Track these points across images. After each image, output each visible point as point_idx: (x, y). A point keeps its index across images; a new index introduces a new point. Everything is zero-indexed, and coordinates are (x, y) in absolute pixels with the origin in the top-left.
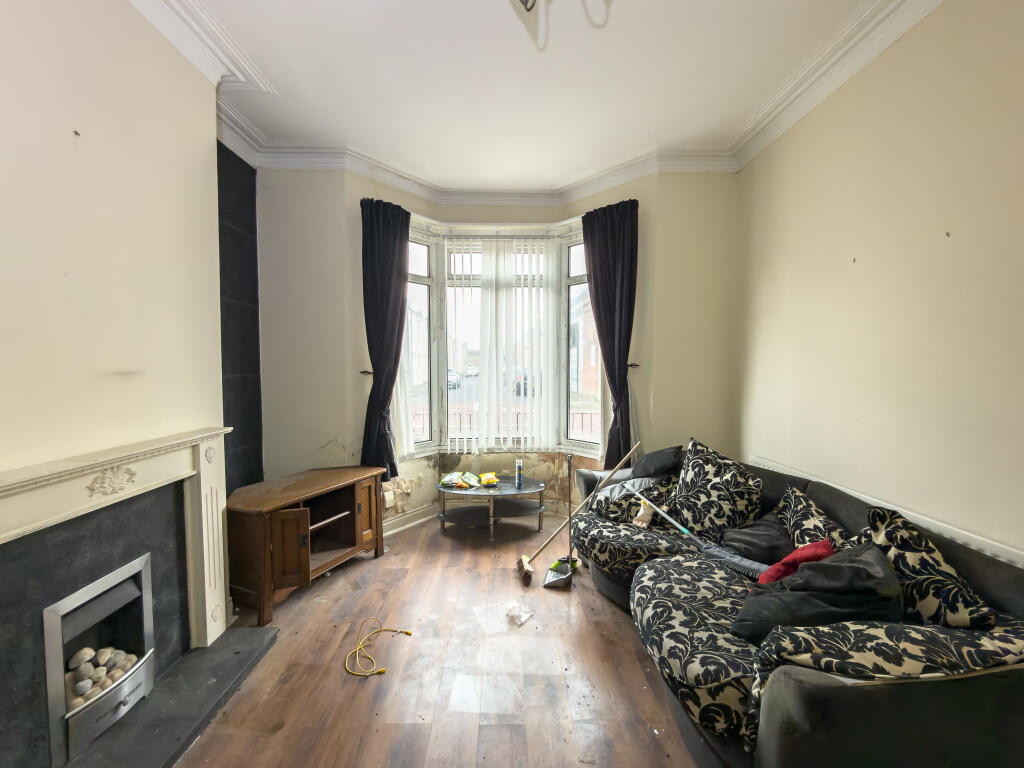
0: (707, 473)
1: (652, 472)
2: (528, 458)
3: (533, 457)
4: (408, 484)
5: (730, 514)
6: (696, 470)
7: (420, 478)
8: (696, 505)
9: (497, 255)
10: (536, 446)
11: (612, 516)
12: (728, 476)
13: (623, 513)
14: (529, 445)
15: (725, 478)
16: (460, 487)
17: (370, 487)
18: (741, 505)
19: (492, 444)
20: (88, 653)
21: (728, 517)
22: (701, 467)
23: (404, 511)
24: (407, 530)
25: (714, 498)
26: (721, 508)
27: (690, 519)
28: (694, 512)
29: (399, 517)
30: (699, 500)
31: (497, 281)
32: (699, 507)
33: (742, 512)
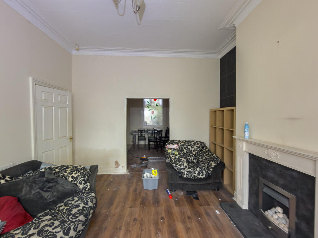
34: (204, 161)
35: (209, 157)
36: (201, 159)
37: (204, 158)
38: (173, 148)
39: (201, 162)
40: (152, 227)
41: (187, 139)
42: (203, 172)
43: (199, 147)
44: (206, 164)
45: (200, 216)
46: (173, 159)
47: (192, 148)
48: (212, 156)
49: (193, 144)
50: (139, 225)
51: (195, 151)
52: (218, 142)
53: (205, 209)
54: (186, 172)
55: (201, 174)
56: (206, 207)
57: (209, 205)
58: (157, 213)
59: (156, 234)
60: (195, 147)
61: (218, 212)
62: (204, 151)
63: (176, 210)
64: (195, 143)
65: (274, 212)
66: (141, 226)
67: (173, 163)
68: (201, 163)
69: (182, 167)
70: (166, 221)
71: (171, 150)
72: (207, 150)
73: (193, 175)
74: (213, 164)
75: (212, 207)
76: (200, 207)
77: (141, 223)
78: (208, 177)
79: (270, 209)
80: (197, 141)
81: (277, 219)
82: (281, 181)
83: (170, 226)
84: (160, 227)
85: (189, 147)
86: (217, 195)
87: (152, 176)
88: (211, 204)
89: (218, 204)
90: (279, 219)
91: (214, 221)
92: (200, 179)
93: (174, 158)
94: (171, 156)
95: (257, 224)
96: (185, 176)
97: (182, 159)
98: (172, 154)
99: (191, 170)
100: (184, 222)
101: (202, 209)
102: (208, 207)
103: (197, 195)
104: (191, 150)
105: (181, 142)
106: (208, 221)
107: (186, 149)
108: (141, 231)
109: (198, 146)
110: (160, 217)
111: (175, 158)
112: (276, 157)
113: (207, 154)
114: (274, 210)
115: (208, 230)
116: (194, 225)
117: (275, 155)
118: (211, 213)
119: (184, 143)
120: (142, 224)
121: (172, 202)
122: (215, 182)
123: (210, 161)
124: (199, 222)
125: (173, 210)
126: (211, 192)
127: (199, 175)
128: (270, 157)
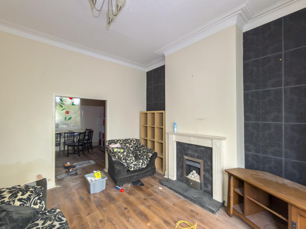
34: (143, 154)
35: (146, 150)
36: (139, 153)
37: (142, 152)
38: (116, 147)
39: (140, 155)
40: (121, 218)
41: (124, 138)
42: (144, 162)
43: (135, 144)
44: (145, 156)
45: (151, 195)
46: (121, 157)
47: (130, 145)
48: (148, 149)
49: (130, 141)
50: (109, 223)
51: (132, 147)
52: (149, 137)
53: (152, 190)
54: (133, 166)
55: (143, 165)
56: (152, 188)
57: (153, 186)
58: (119, 207)
59: (128, 221)
60: (132, 144)
61: (160, 188)
62: (139, 146)
63: (132, 198)
64: (131, 141)
65: (192, 174)
66: (111, 223)
67: (122, 159)
68: (140, 157)
69: (132, 161)
70: (129, 209)
71: (117, 149)
72: (141, 145)
73: (138, 166)
74: (150, 155)
75: (155, 186)
76: (148, 190)
77: (109, 220)
78: (148, 165)
79: (189, 173)
80: (132, 139)
81: (194, 177)
82: (196, 155)
83: (135, 211)
84: (128, 215)
85: (127, 145)
86: (154, 178)
87: (96, 179)
88: (153, 185)
89: (158, 183)
90: (195, 177)
91: (161, 195)
92: (143, 169)
93: (122, 155)
94: (119, 154)
95: (184, 185)
96: (132, 169)
97: (130, 155)
98: (119, 152)
99: (137, 162)
100: (143, 203)
101: (150, 190)
102: (153, 187)
103: (141, 183)
104: (130, 147)
105: (119, 141)
106: (157, 196)
107: (125, 146)
108: (114, 226)
109: (134, 142)
110: (123, 209)
111: (124, 155)
112: (194, 141)
113: (143, 148)
114: (191, 173)
115: (161, 201)
116: (151, 202)
117: (194, 140)
118: (157, 190)
119: (122, 142)
120: (111, 221)
121: (125, 194)
122: (152, 169)
123: (148, 153)
124: (152, 199)
125: (130, 199)
126: (149, 177)
127: (142, 166)
128: (191, 142)
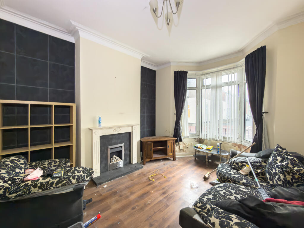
0: (277, 160)
1: (261, 156)
2: (228, 144)
3: (230, 144)
4: (188, 144)
5: (284, 180)
6: (273, 158)
7: (192, 144)
8: (271, 173)
9: (216, 78)
10: (233, 140)
11: (233, 167)
12: (284, 163)
13: (238, 167)
14: (230, 140)
15: (283, 164)
16: (199, 148)
17: (172, 142)
18: (289, 178)
19: (214, 137)
20: (115, 156)
21: (283, 181)
22: (276, 157)
23: (186, 152)
24: (186, 157)
25: (277, 172)
26: (279, 177)
27: (269, 178)
28: (270, 176)
29: (184, 153)
30: (272, 171)
31: (216, 86)
32: (272, 174)
33: (289, 181)
40: (147, 210)
53: (105, 192)
59: (150, 204)
61: (105, 186)
75: (99, 190)
76: (103, 195)
91: (116, 186)
110: (134, 210)
118: (108, 189)
120: (150, 217)
